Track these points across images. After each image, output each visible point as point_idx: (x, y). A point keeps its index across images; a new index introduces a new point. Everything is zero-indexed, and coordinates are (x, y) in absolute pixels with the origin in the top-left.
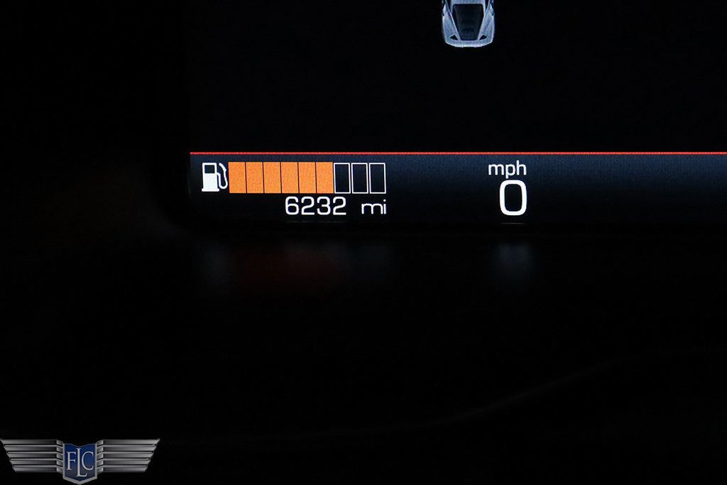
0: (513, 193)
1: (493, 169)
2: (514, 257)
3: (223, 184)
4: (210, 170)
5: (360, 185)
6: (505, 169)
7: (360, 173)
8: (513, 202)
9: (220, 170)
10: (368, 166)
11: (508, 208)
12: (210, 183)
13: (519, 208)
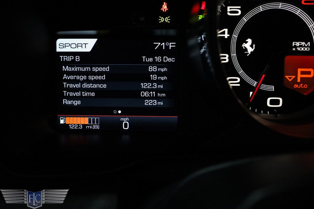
0: (126, 124)
1: (122, 119)
2: (126, 138)
3: (65, 122)
4: (62, 119)
5: (94, 122)
6: (124, 119)
7: (94, 120)
8: (126, 126)
9: (64, 119)
10: (95, 118)
11: (125, 128)
12: (62, 122)
13: (127, 128)
